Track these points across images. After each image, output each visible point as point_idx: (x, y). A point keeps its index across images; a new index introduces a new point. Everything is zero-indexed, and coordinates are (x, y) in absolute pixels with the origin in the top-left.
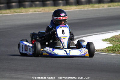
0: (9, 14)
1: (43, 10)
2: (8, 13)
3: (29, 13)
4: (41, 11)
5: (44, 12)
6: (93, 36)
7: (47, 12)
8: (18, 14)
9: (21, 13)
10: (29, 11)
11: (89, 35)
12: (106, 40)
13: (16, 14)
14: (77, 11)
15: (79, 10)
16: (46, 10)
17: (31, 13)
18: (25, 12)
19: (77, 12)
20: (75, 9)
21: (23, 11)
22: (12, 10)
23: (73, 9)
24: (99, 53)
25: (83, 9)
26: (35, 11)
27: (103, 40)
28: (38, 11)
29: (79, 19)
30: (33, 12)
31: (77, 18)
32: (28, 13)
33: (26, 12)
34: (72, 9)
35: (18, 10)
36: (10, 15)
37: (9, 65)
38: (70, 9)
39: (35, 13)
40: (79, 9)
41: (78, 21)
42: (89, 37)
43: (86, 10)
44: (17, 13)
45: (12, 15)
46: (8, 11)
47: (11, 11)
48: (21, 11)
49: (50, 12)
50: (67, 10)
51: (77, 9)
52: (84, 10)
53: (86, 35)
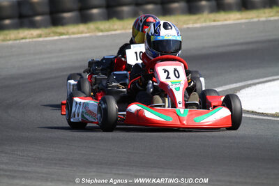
0: (84, 35)
2: (82, 33)
8: (106, 33)
9: (113, 33)
11: (270, 78)
13: (101, 34)
15: (247, 21)
18: (121, 30)
19: (243, 26)
20: (238, 19)
21: (116, 27)
22: (92, 26)
23: (234, 20)
25: (256, 20)
31: (242, 41)
33: (124, 29)
34: (230, 19)
35: (104, 25)
36: (86, 37)
37: (83, 152)
38: (226, 20)
40: (246, 19)
41: (244, 47)
44: (102, 31)
45: (91, 37)
46: (82, 27)
47: (88, 28)
48: (112, 27)
50: (218, 21)
51: (241, 19)
52: (259, 21)
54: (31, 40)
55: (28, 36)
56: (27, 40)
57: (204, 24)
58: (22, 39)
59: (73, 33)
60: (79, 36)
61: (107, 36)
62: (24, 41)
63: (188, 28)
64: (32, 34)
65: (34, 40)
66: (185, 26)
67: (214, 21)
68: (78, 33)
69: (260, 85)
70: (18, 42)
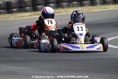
3: (70, 13)
7: (87, 11)
8: (58, 14)
9: (62, 14)
16: (85, 10)
18: (64, 13)
20: (114, 8)
21: (62, 12)
32: (68, 13)
33: (66, 12)
34: (111, 8)
38: (109, 8)
48: (60, 12)
49: (89, 11)
50: (106, 9)
51: (116, 8)
54: (27, 17)
55: (25, 16)
56: (26, 17)
57: (100, 10)
58: (23, 17)
61: (60, 15)
62: (24, 18)
63: (94, 12)
64: (27, 15)
65: (29, 17)
66: (92, 11)
67: (104, 9)
70: (22, 18)
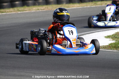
0: (12, 13)
1: (46, 8)
2: (11, 12)
3: (33, 11)
4: (44, 9)
5: (47, 10)
6: (96, 33)
7: (51, 10)
9: (25, 12)
10: (32, 9)
11: (92, 32)
12: (108, 37)
13: (19, 12)
14: (80, 8)
15: (82, 7)
16: (49, 8)
17: (34, 11)
19: (80, 10)
20: (78, 7)
21: (26, 9)
22: (16, 9)
24: (102, 50)
26: (38, 10)
27: (106, 37)
28: (41, 10)
29: (82, 17)
30: (36, 10)
31: (80, 16)
32: (31, 11)
33: (29, 10)
34: (75, 7)
39: (38, 11)
41: (80, 18)
42: (91, 34)
43: (89, 8)
44: (20, 11)
45: (15, 14)
46: (11, 9)
47: (14, 10)
48: (24, 9)
50: (70, 7)
52: (87, 8)
53: (89, 32)
59: (8, 12)
60: (10, 13)
61: (22, 13)
67: (68, 7)
68: (10, 12)
69: (87, 35)
